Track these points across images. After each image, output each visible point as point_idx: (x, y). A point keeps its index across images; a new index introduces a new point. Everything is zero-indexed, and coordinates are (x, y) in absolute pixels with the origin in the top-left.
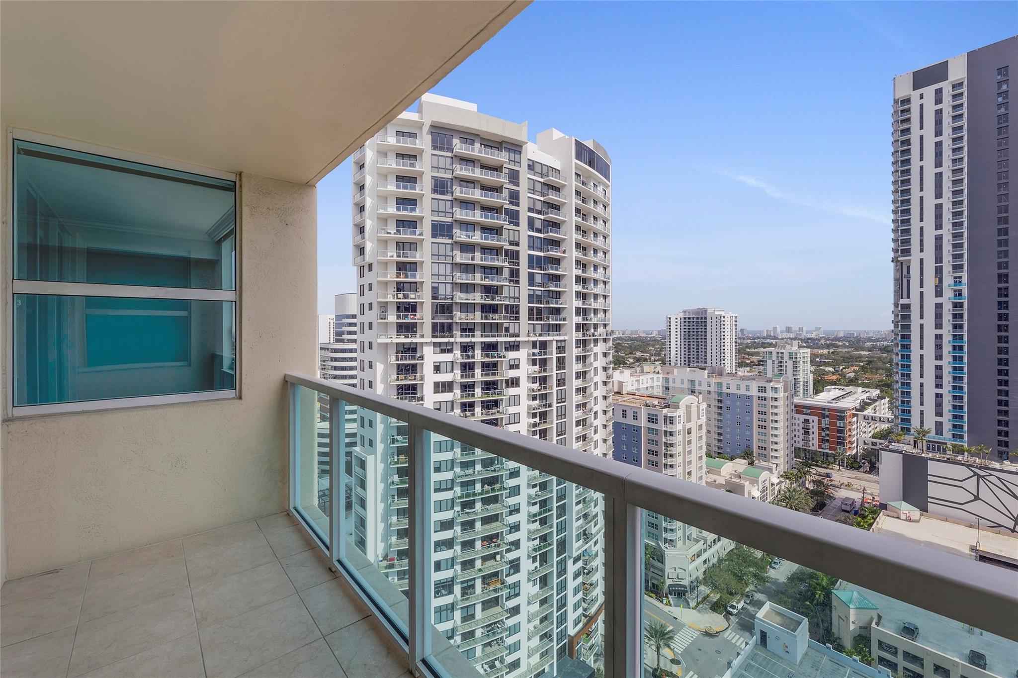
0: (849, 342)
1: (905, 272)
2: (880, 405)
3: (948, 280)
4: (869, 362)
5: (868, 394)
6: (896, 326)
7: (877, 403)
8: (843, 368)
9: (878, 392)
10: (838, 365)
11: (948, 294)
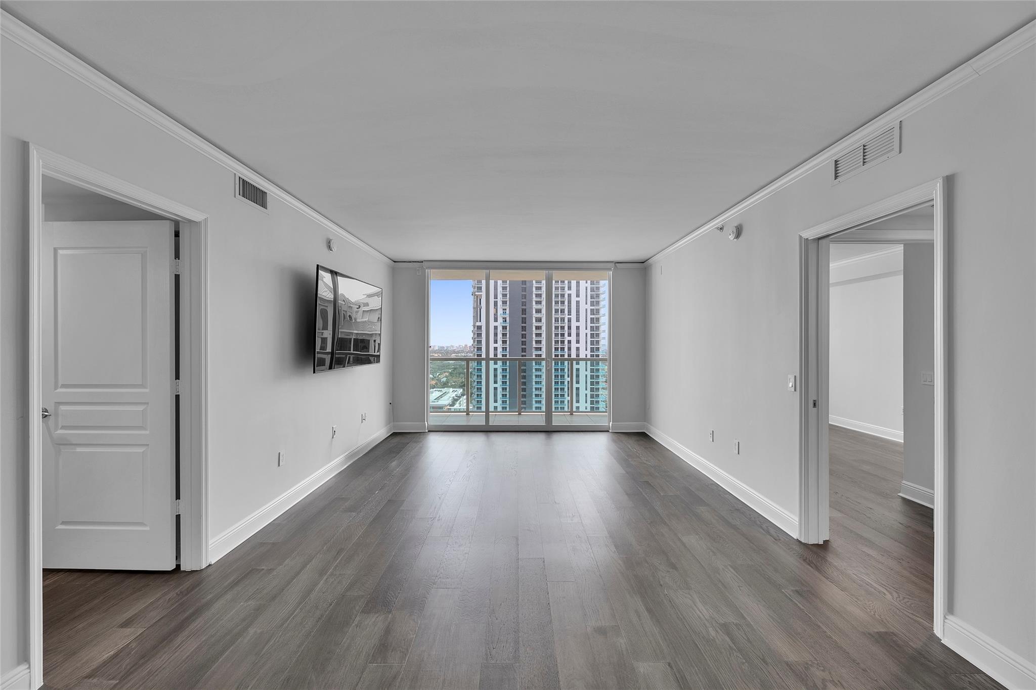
0: (441, 353)
1: (479, 304)
2: (463, 400)
3: (500, 311)
4: (455, 369)
5: (456, 393)
6: (474, 342)
7: (461, 399)
8: (439, 375)
9: (462, 390)
10: (436, 372)
11: (500, 320)
